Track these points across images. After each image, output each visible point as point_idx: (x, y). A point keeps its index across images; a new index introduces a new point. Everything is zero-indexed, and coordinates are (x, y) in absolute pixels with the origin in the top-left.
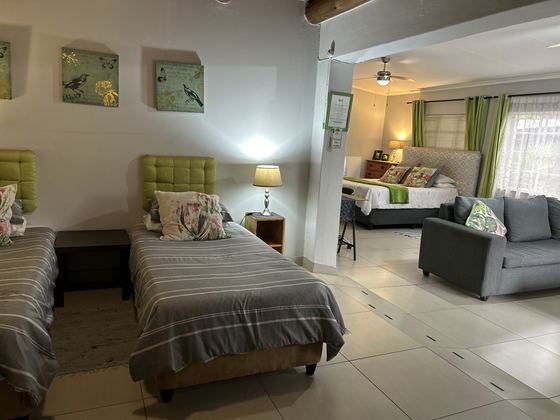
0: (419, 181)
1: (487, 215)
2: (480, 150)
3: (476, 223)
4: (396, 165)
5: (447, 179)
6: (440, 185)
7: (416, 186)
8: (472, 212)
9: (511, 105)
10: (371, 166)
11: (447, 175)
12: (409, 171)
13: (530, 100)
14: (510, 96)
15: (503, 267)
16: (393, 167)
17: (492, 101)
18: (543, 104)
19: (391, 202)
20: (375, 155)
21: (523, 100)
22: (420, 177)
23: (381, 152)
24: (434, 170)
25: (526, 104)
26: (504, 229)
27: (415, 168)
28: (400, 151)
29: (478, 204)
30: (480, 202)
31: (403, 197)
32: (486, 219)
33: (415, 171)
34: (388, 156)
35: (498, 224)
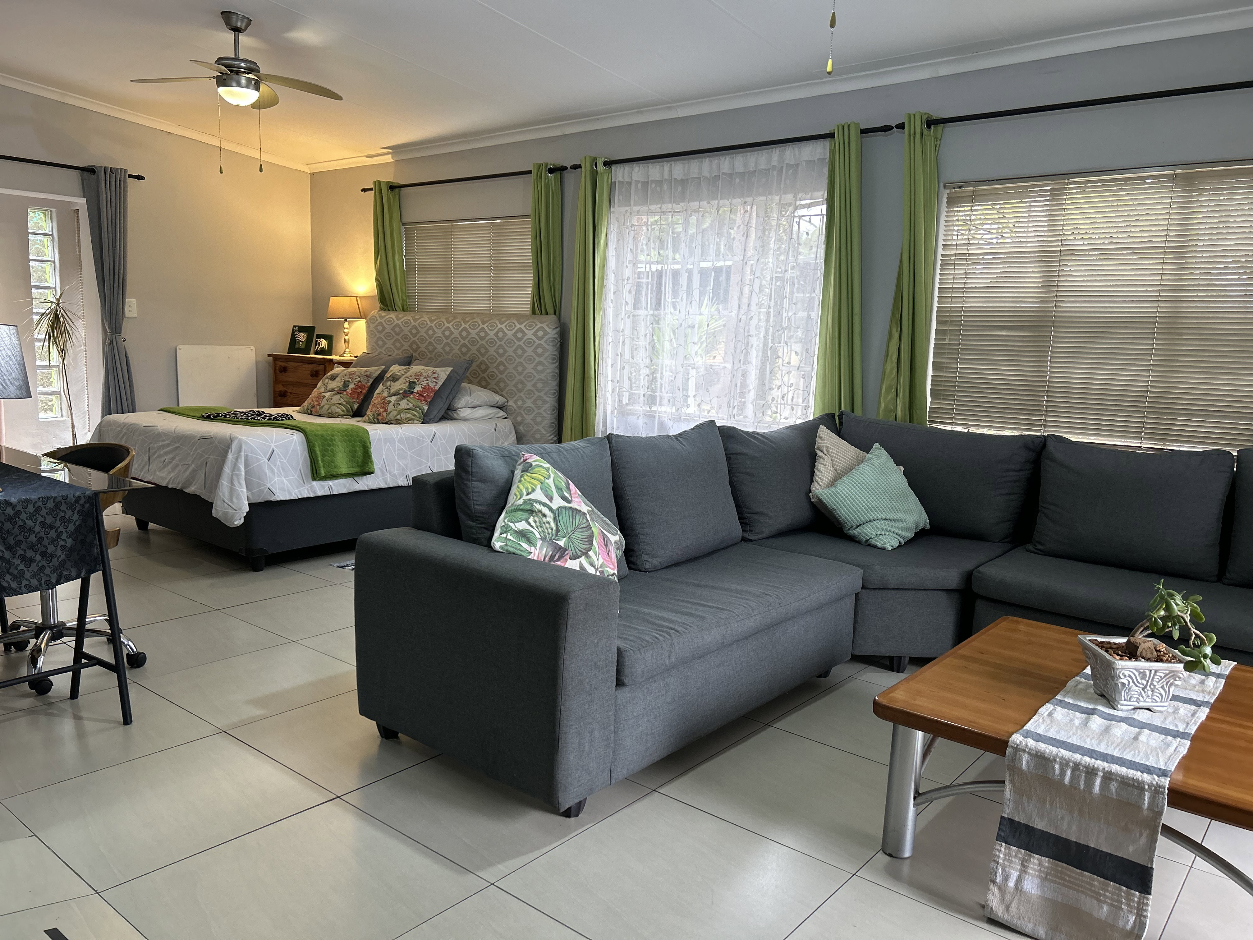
0: (404, 404)
1: (558, 502)
2: (557, 312)
3: (523, 535)
4: (346, 364)
5: (482, 395)
6: (465, 413)
7: (398, 422)
8: (511, 499)
9: (612, 187)
10: (284, 370)
11: (484, 384)
12: (379, 379)
13: (655, 170)
14: (608, 164)
15: (620, 683)
16: (337, 369)
17: (569, 176)
18: (683, 182)
19: (315, 475)
20: (293, 340)
21: (637, 172)
22: (407, 393)
23: (309, 330)
24: (443, 373)
25: (646, 184)
26: (616, 537)
27: (395, 369)
28: (361, 325)
29: (528, 468)
30: (534, 459)
31: (352, 454)
32: (557, 514)
33: (394, 379)
34: (329, 338)
35: (596, 528)
